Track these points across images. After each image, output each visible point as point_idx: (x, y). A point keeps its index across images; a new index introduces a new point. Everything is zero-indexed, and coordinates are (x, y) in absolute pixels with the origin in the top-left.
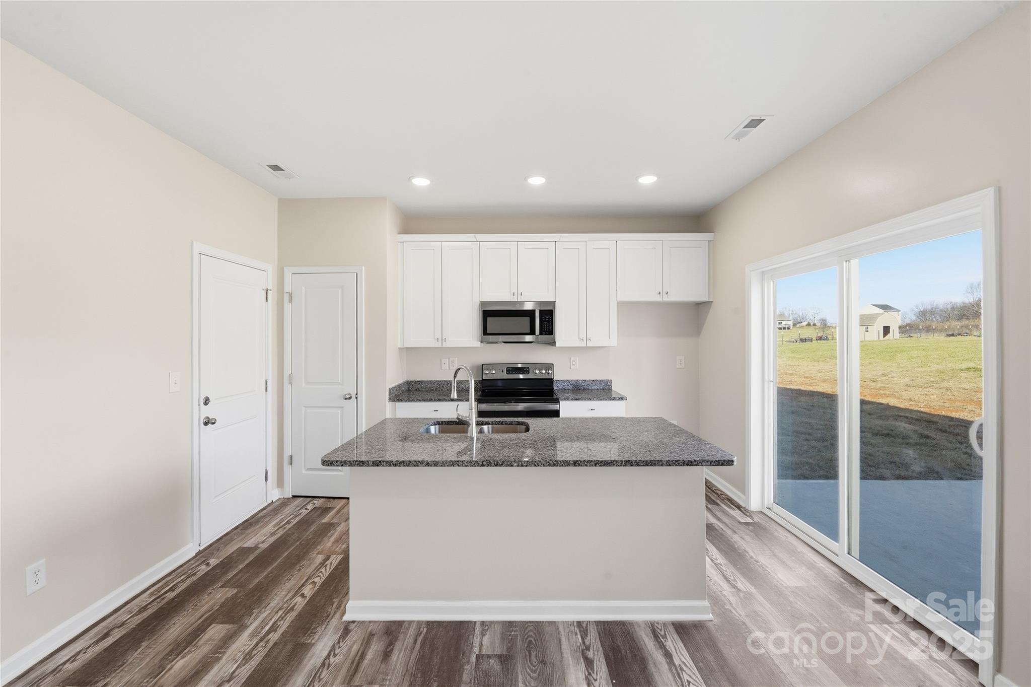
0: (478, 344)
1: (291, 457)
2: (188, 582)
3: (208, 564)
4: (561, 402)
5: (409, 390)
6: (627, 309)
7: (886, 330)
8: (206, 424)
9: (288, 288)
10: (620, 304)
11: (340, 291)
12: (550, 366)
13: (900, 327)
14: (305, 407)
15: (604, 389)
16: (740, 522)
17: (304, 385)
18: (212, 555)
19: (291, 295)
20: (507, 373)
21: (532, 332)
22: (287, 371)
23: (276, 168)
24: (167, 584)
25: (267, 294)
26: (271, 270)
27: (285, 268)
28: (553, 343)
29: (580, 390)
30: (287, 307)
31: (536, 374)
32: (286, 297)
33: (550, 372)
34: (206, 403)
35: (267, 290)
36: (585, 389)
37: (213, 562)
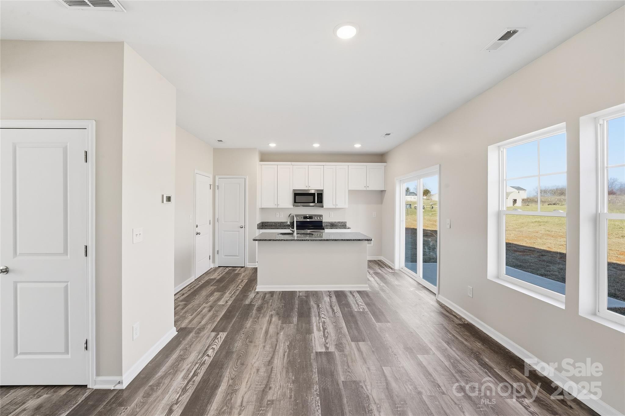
0: (292, 207)
1: (218, 251)
2: (198, 286)
3: (201, 282)
4: (325, 229)
5: (262, 226)
6: (353, 193)
7: (515, 201)
8: (197, 234)
9: (217, 184)
10: (349, 191)
11: (238, 185)
12: (321, 216)
13: (523, 200)
14: (224, 231)
15: (343, 226)
16: (390, 272)
17: (223, 222)
19: (218, 187)
20: (303, 219)
21: (314, 202)
22: (216, 217)
24: (191, 286)
25: (210, 186)
26: (211, 176)
27: (216, 176)
28: (322, 207)
29: (333, 225)
30: (217, 191)
31: (315, 219)
32: (216, 187)
33: (321, 218)
34: (197, 227)
36: (335, 225)
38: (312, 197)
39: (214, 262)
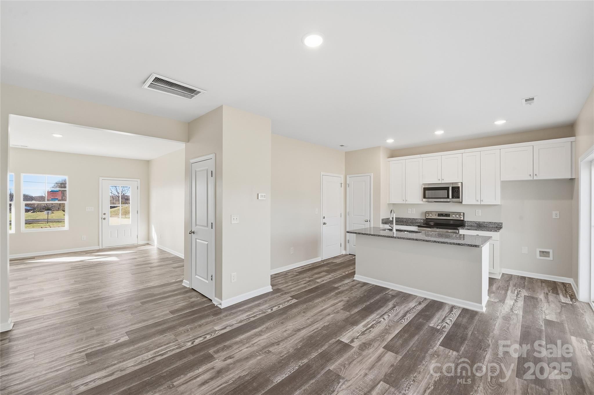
0: (421, 202)
1: (349, 240)
2: (319, 265)
3: (324, 263)
6: (507, 184)
8: (324, 224)
9: (348, 182)
10: (503, 182)
11: (364, 182)
12: (461, 214)
14: (353, 223)
15: (496, 227)
17: (353, 216)
18: (325, 261)
19: (349, 185)
20: (438, 216)
21: (448, 197)
22: (348, 211)
23: (342, 146)
24: (314, 264)
26: (343, 176)
27: (347, 176)
28: (461, 202)
29: (480, 226)
30: (348, 188)
31: (454, 217)
32: (347, 185)
34: (324, 218)
35: (341, 184)
36: (484, 227)
37: (325, 263)
38: (446, 191)
39: (345, 249)
